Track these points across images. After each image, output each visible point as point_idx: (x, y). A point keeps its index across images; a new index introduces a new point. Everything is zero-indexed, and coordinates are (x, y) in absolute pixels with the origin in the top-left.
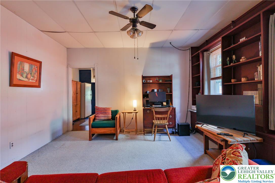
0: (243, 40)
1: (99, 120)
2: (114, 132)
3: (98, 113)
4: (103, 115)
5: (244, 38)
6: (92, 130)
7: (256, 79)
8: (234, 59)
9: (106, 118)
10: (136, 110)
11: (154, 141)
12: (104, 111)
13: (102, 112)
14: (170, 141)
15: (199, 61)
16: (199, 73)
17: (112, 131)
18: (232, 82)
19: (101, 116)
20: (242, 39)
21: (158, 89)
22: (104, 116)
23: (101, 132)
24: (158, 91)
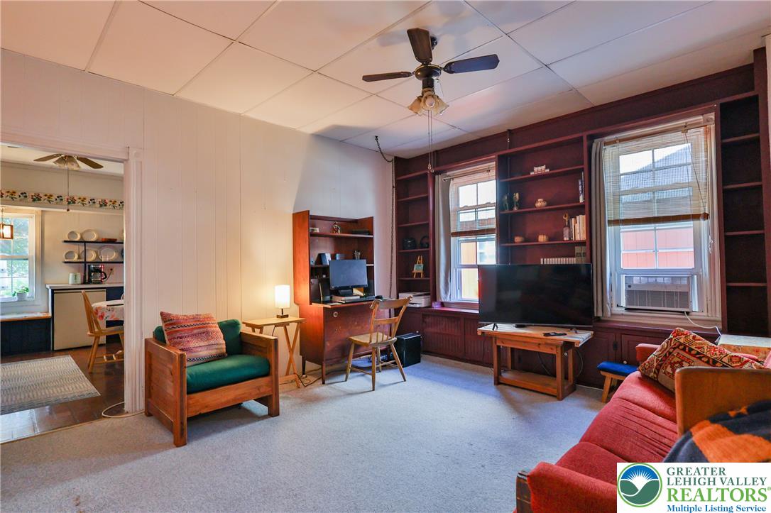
0: (540, 170)
1: (194, 363)
2: (270, 389)
3: (181, 338)
4: (202, 344)
5: (544, 167)
6: (191, 402)
7: (565, 239)
8: (517, 201)
9: (213, 352)
10: (287, 316)
11: (374, 390)
12: (200, 328)
13: (195, 331)
14: (405, 381)
15: (427, 192)
16: (427, 219)
17: (262, 390)
18: (515, 242)
19: (197, 345)
20: (539, 168)
21: (333, 252)
22: (206, 343)
23: (223, 400)
24: (333, 257)
